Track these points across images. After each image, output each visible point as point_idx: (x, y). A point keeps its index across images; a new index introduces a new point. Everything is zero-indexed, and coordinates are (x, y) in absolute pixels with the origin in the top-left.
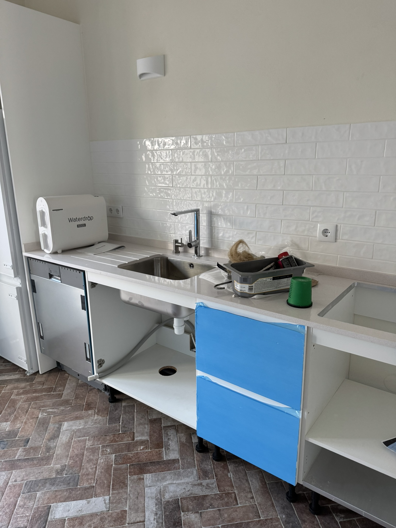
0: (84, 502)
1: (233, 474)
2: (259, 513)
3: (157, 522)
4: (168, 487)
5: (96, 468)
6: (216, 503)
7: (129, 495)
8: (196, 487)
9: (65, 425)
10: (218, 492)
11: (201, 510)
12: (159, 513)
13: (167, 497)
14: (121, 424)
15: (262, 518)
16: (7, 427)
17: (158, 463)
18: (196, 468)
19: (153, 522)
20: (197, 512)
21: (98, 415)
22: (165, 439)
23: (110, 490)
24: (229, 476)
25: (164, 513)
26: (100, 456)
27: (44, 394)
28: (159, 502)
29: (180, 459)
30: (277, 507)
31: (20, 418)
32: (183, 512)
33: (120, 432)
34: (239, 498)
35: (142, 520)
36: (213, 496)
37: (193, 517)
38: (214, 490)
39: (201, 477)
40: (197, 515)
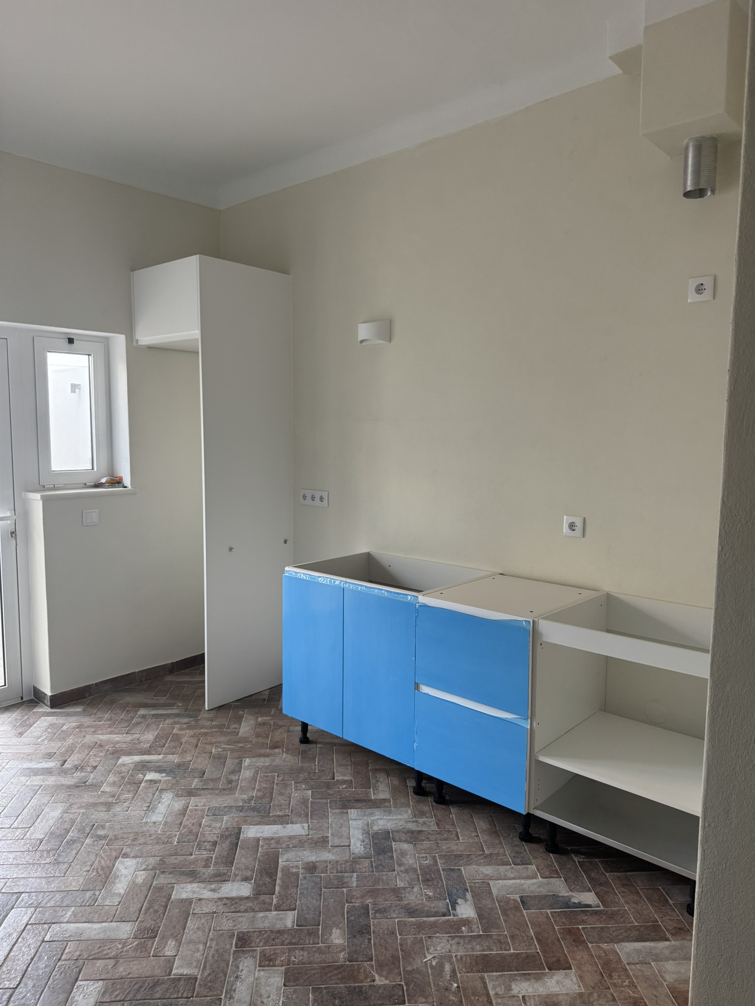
0: (279, 827)
1: (456, 816)
2: (483, 848)
3: (364, 847)
4: (376, 821)
5: (290, 800)
6: (433, 837)
7: (331, 825)
8: (410, 824)
9: (247, 762)
11: (416, 842)
12: (367, 840)
13: (376, 828)
14: (317, 763)
15: (486, 852)
16: (175, 759)
17: (365, 801)
18: (411, 808)
19: (360, 847)
20: (412, 843)
21: (286, 753)
22: (373, 781)
23: (308, 819)
24: (451, 817)
25: (373, 841)
26: (293, 790)
27: (214, 730)
28: (366, 832)
29: (391, 799)
30: (505, 845)
31: (189, 752)
32: (394, 842)
33: (317, 771)
34: (462, 836)
35: (347, 844)
36: (430, 832)
37: (405, 846)
38: (432, 827)
39: (416, 816)
40: (411, 845)
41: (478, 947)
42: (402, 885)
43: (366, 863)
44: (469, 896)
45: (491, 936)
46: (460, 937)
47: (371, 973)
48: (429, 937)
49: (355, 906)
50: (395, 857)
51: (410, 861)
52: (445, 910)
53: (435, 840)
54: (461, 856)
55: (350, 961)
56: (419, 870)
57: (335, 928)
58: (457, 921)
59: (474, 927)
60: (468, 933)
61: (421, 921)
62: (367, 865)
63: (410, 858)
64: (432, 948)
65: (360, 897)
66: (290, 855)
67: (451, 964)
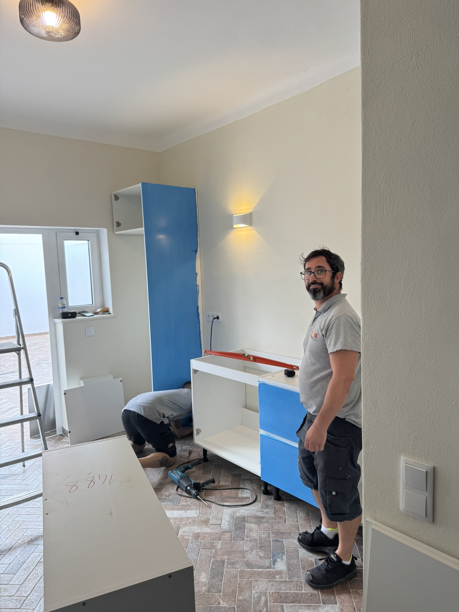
0: (183, 511)
1: (287, 508)
2: (299, 529)
3: (229, 525)
4: (239, 510)
6: (270, 521)
7: (213, 511)
8: (259, 512)
10: (274, 516)
11: (260, 523)
12: (231, 521)
13: (238, 514)
14: (211, 475)
15: (300, 531)
18: (261, 503)
19: (226, 525)
20: (257, 524)
21: (195, 468)
23: (200, 508)
24: (284, 509)
25: (235, 522)
28: (232, 517)
29: (250, 497)
32: (247, 523)
34: (288, 520)
35: (220, 523)
36: (269, 518)
37: (253, 526)
38: (271, 515)
39: (263, 508)
40: (257, 525)
41: (283, 588)
42: (247, 549)
43: (228, 535)
44: (284, 557)
45: (292, 581)
46: (274, 581)
47: (218, 600)
48: (256, 581)
49: (217, 560)
50: (246, 532)
51: (254, 535)
52: (269, 565)
53: (272, 523)
54: (285, 533)
55: (208, 592)
56: (258, 541)
57: (203, 572)
58: (274, 572)
59: (284, 576)
60: (279, 579)
61: (254, 571)
62: (228, 536)
63: (255, 533)
64: (257, 587)
65: (221, 555)
66: (186, 529)
67: (266, 597)
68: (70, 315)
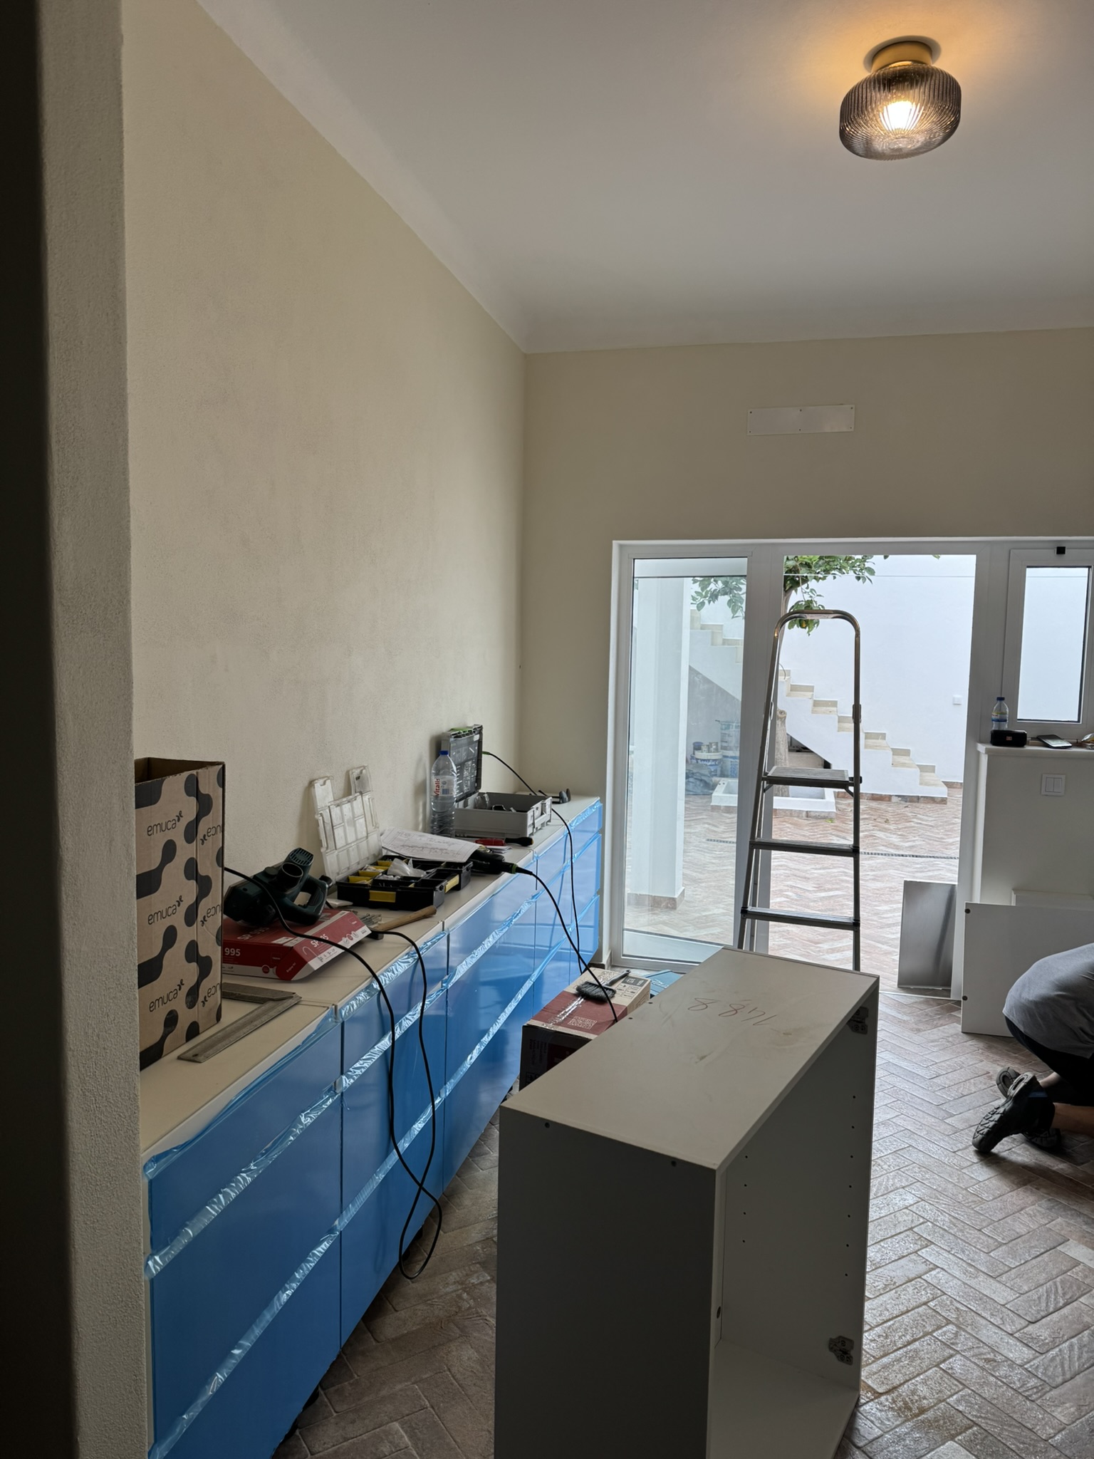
68: (1009, 738)
